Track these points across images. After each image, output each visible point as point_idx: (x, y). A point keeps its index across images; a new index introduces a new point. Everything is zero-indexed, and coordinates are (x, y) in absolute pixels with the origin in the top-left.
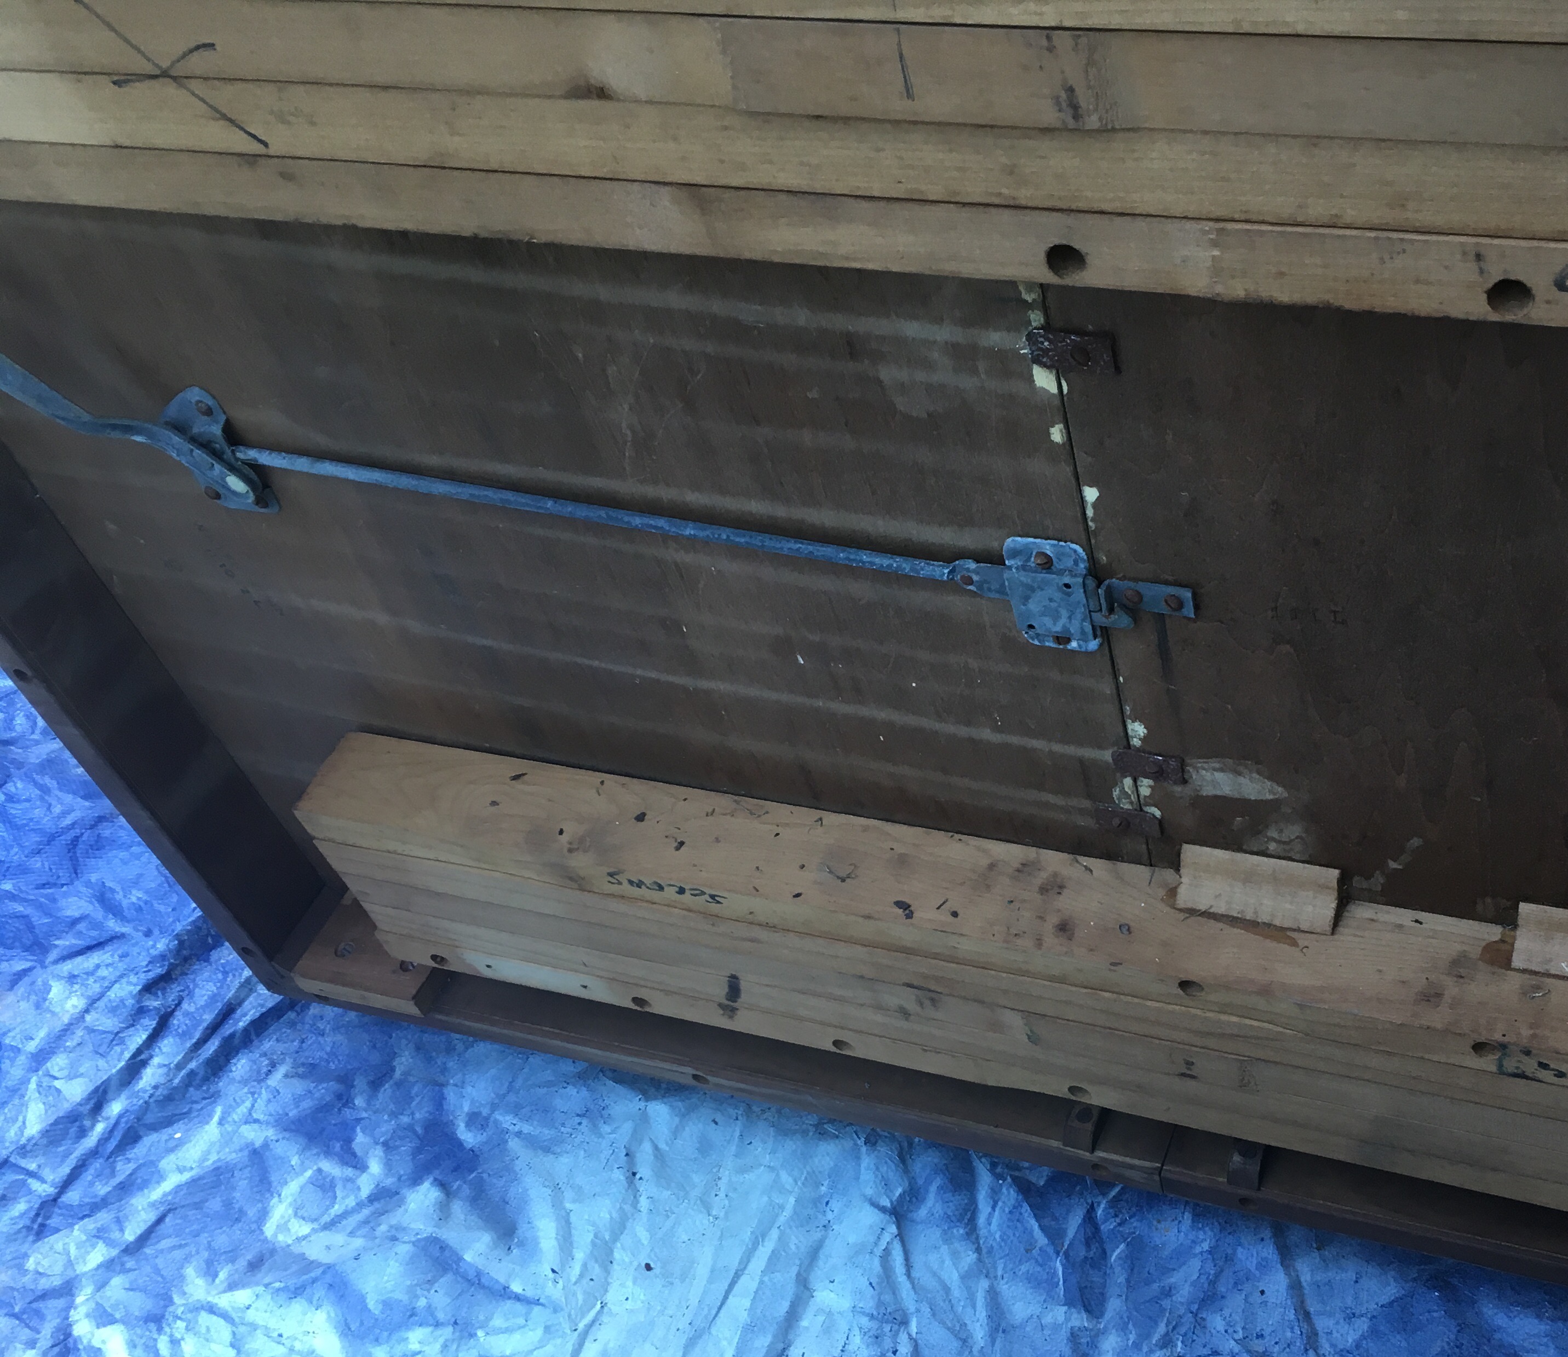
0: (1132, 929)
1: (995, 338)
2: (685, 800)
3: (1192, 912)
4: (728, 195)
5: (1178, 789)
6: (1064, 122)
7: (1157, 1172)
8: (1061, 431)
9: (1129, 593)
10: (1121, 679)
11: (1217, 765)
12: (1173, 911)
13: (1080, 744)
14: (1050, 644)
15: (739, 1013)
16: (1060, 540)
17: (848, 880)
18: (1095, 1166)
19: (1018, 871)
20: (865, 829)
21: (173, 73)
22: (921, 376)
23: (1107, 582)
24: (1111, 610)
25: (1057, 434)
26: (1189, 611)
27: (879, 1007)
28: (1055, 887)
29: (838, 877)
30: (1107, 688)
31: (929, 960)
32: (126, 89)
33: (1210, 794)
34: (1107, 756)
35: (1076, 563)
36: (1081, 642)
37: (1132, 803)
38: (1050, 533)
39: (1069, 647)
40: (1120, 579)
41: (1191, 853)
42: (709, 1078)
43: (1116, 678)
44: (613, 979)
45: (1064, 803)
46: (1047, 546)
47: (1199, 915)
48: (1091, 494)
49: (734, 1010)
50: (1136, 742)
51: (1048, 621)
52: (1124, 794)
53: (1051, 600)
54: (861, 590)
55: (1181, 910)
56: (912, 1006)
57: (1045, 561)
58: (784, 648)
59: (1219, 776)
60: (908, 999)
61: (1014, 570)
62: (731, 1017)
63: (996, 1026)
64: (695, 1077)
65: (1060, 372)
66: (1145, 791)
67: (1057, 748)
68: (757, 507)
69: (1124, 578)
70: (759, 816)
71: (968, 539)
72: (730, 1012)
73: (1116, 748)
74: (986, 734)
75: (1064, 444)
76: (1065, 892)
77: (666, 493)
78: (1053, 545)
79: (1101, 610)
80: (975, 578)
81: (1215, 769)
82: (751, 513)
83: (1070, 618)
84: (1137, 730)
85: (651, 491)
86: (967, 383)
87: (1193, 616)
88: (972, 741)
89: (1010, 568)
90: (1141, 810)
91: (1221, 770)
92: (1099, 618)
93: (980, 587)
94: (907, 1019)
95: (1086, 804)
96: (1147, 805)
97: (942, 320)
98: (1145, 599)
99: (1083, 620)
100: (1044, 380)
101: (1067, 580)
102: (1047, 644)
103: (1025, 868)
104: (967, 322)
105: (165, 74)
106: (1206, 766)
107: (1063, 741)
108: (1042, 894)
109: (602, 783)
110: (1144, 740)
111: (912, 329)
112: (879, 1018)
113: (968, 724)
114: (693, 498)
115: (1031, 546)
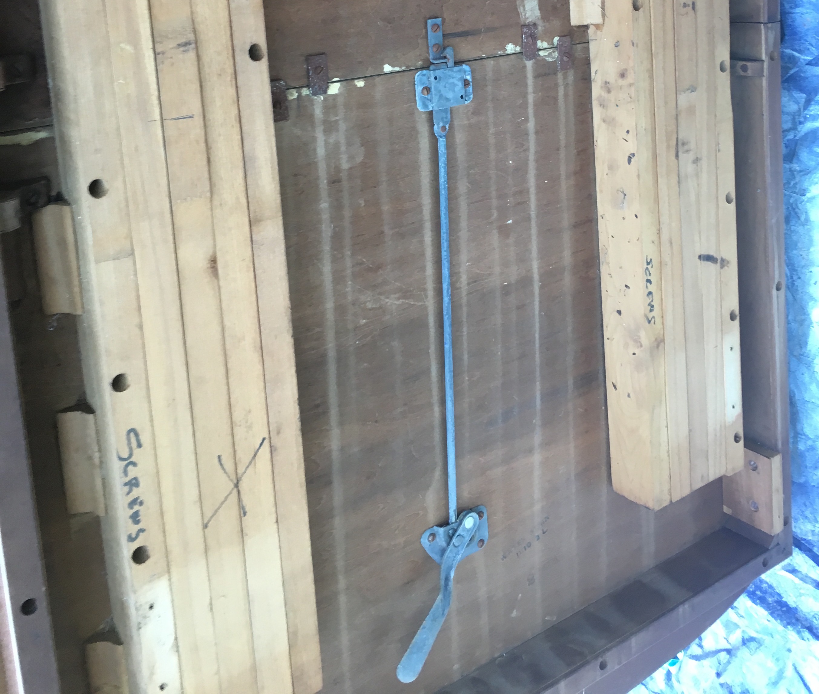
0: (616, 41)
1: (318, 112)
2: (607, 291)
3: (604, 15)
4: (251, 208)
5: (540, 28)
6: (193, 49)
7: (766, 25)
8: (358, 82)
9: (435, 49)
10: (484, 55)
11: (522, 8)
12: (605, 24)
13: (525, 77)
14: (470, 89)
15: (724, 257)
16: (415, 84)
17: (625, 193)
18: (772, 58)
19: (604, 107)
20: (601, 191)
21: (235, 482)
22: (343, 148)
23: (432, 61)
24: (445, 57)
25: (360, 84)
26: (439, 21)
27: (697, 175)
28: (607, 87)
29: (624, 198)
30: (491, 62)
31: (657, 144)
32: (247, 509)
33: (539, 12)
34: (529, 64)
35: (424, 75)
36: (466, 74)
37: (554, 52)
38: (412, 88)
39: (470, 80)
40: (429, 55)
41: (574, 21)
42: (776, 281)
43: (484, 58)
44: (722, 330)
45: (562, 87)
46: (419, 89)
47: (604, 10)
48: (387, 68)
49: (723, 260)
50: (518, 49)
51: (457, 89)
52: (550, 54)
53: (445, 87)
54: (462, 187)
55: (604, 20)
56: (691, 156)
57: (425, 89)
58: (504, 231)
59: (528, 7)
60: (686, 159)
61: (433, 105)
62: (728, 262)
63: (691, 110)
64: (778, 289)
65: (328, 82)
66: (545, 45)
67: (530, 89)
68: (428, 237)
69: (428, 53)
70: (606, 249)
71: (423, 129)
72: (724, 263)
73: (524, 59)
74: (531, 125)
75: (365, 80)
76: (608, 81)
77: (430, 285)
78: (417, 87)
79: (446, 63)
80: (441, 125)
81: (524, 10)
82: (432, 240)
83: (453, 78)
84: (510, 48)
85: (431, 293)
86: (343, 126)
87: (440, 19)
88: (537, 133)
89: (433, 107)
90: (557, 47)
91: (524, 6)
92: (451, 63)
93: (446, 123)
94: (701, 159)
95: (560, 75)
96: (553, 44)
97: (313, 136)
98: (437, 42)
99: (452, 71)
100: (334, 89)
101: (432, 79)
102: (471, 91)
103: (602, 105)
104: (313, 124)
105: (237, 485)
106: (523, 14)
107: (526, 86)
108: (611, 91)
109: (608, 339)
110: (516, 44)
111: (321, 151)
112: (704, 176)
113: (527, 134)
114: (430, 270)
115: (420, 97)
